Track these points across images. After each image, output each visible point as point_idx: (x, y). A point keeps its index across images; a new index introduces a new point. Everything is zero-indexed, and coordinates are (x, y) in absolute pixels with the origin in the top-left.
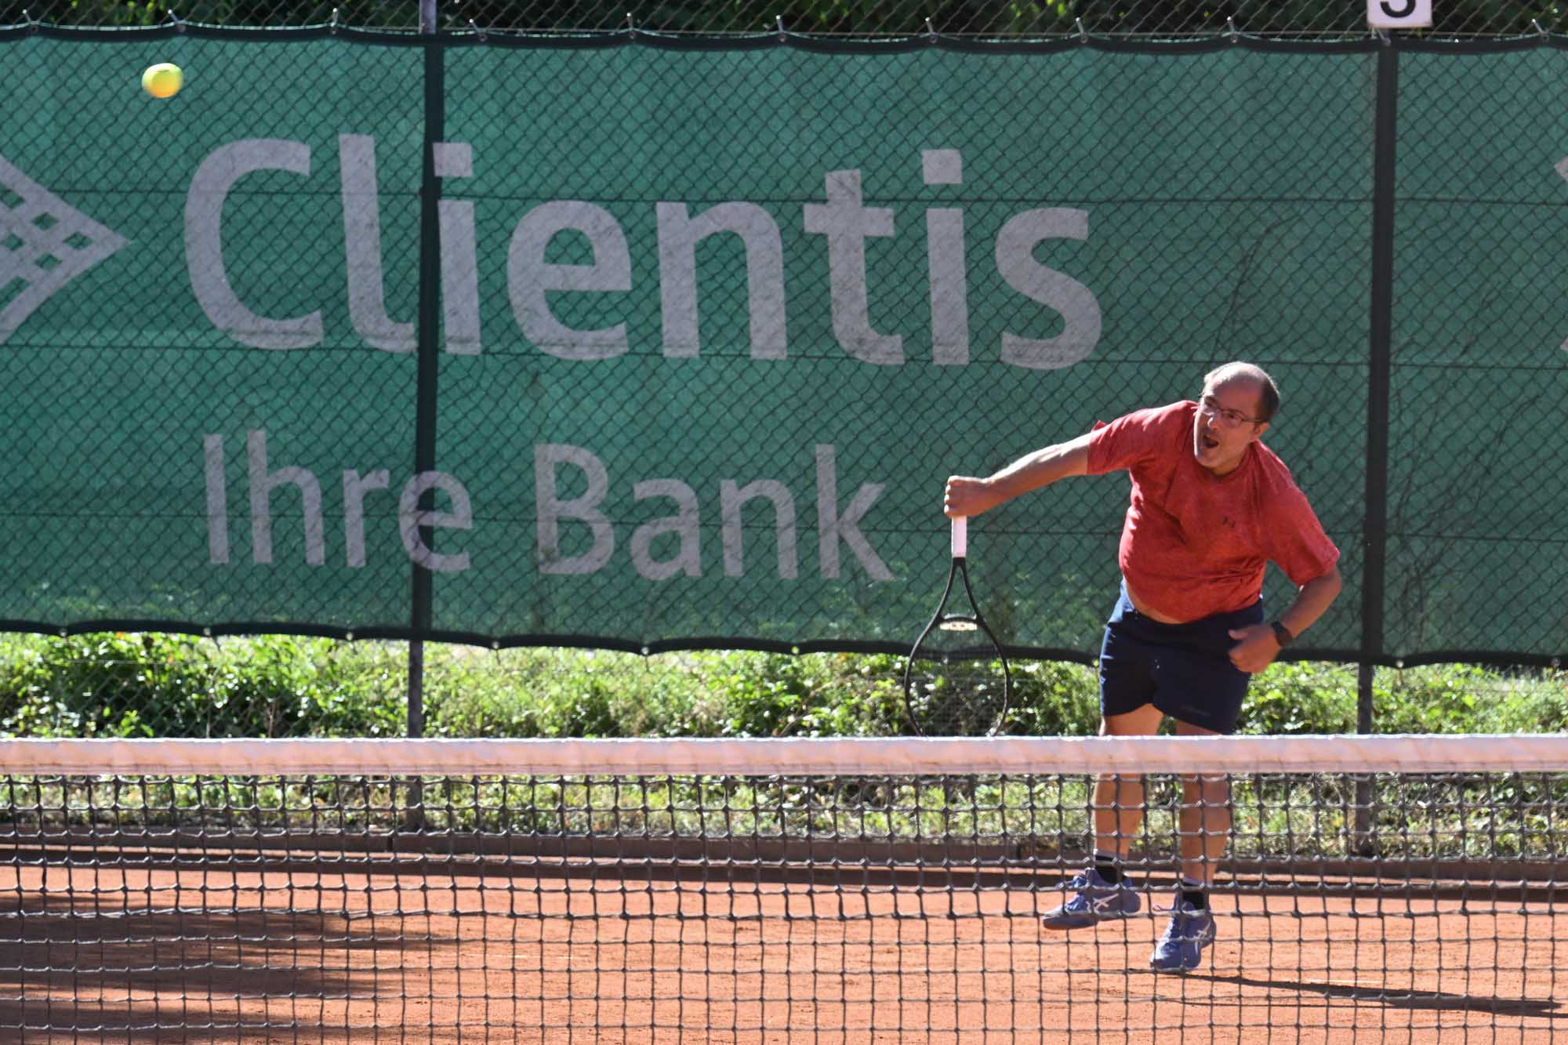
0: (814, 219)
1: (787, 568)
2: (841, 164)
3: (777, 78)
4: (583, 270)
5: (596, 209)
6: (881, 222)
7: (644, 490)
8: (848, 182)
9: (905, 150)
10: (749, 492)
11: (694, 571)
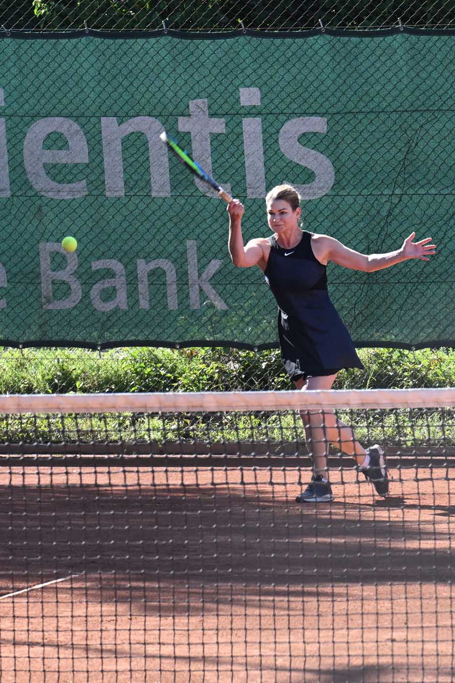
0: (183, 125)
1: (173, 303)
2: (198, 96)
3: (163, 53)
4: (63, 153)
5: (71, 121)
6: (219, 126)
7: (97, 265)
8: (202, 106)
9: (231, 89)
10: (152, 266)
11: (124, 307)
